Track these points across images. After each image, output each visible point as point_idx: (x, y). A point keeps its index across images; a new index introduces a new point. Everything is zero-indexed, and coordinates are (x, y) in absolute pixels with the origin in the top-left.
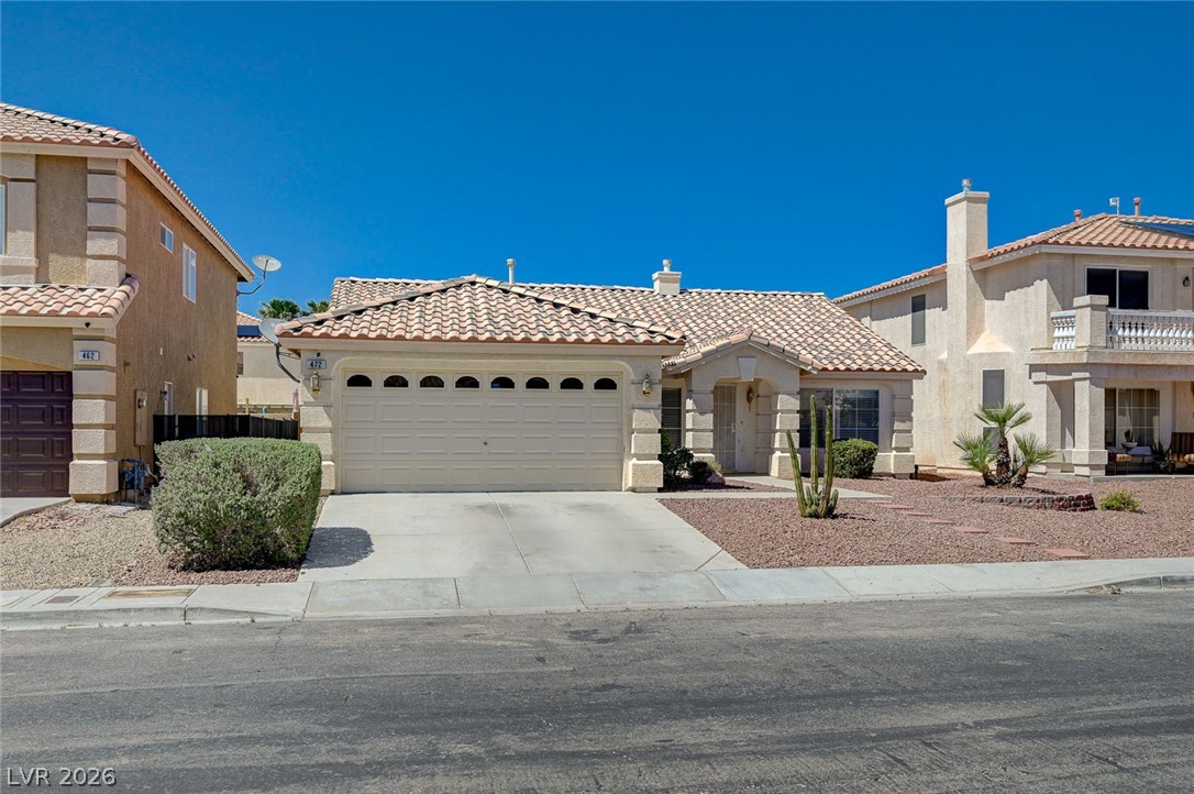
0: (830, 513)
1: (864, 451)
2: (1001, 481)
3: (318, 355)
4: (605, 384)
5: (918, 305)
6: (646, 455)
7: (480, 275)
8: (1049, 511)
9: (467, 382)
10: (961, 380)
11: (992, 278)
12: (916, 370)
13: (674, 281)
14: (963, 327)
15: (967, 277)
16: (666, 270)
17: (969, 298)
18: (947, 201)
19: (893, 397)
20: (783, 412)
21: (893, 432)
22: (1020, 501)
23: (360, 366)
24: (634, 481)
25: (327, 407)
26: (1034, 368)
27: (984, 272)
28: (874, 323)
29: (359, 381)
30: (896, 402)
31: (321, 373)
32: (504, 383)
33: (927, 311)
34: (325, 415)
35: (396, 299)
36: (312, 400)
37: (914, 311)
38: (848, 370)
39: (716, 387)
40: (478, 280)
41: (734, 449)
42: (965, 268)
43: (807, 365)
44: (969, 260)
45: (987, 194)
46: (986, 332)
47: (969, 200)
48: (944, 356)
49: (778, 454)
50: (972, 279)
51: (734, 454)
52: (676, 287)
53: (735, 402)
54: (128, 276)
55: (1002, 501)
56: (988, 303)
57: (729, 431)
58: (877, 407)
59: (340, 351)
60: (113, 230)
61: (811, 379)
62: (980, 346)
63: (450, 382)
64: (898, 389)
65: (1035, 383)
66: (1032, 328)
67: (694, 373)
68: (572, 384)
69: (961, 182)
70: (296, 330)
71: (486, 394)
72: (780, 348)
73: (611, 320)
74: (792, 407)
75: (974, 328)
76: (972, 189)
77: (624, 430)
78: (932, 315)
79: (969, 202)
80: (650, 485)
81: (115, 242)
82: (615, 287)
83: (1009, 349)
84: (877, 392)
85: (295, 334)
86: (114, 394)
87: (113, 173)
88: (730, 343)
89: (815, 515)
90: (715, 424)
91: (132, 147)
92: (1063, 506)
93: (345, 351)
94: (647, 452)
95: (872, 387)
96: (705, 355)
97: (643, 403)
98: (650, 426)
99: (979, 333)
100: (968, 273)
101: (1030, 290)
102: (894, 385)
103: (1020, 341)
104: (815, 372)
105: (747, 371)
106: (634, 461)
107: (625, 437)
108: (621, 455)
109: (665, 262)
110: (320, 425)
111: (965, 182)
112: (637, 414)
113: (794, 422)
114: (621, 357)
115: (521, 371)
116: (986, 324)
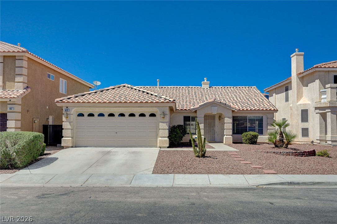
0: (203, 156)
1: (253, 135)
2: (280, 146)
3: (67, 107)
4: (153, 115)
5: (287, 89)
6: (163, 137)
7: (127, 84)
8: (291, 156)
9: (111, 115)
10: (296, 113)
11: (305, 80)
12: (274, 110)
13: (207, 84)
14: (296, 96)
15: (297, 80)
16: (205, 81)
17: (297, 87)
18: (291, 56)
19: (268, 118)
20: (227, 123)
21: (268, 129)
22: (280, 153)
23: (81, 110)
24: (160, 145)
25: (70, 122)
26: (316, 108)
27: (303, 77)
28: (276, 95)
29: (81, 115)
30: (269, 120)
31: (68, 113)
32: (122, 115)
33: (289, 91)
34: (69, 125)
35: (96, 91)
36: (66, 120)
37: (286, 91)
38: (251, 110)
39: (205, 116)
40: (126, 85)
41: (215, 135)
42: (296, 77)
43: (233, 108)
44: (297, 74)
45: (303, 53)
46: (304, 97)
47: (297, 55)
48: (291, 105)
49: (225, 136)
50: (298, 80)
51: (215, 136)
52: (208, 86)
53: (215, 120)
54: (27, 87)
55: (274, 152)
56: (304, 88)
57: (213, 129)
58: (263, 122)
59: (73, 106)
60: (22, 75)
61: (235, 113)
62: (301, 102)
63: (106, 115)
64: (269, 116)
65: (316, 113)
66: (315, 95)
67: (197, 111)
68: (142, 115)
69: (295, 50)
70: (61, 100)
71: (117, 118)
72: (224, 103)
73: (156, 96)
74: (229, 122)
75: (299, 96)
76: (299, 52)
77: (157, 129)
78: (290, 92)
79: (297, 56)
80: (165, 146)
81: (22, 78)
82: (190, 86)
83: (310, 103)
84: (262, 117)
85: (60, 102)
86: (20, 119)
87: (22, 59)
88: (208, 102)
89: (198, 157)
90: (204, 127)
91: (26, 52)
92: (297, 155)
93: (75, 106)
94: (163, 136)
95: (261, 115)
96: (200, 106)
97: (162, 121)
98: (165, 128)
99: (301, 97)
100: (297, 78)
101: (314, 83)
102: (268, 115)
103: (312, 100)
104: (236, 111)
105: (214, 111)
106: (160, 139)
107: (158, 131)
108: (157, 136)
109: (205, 79)
110: (68, 128)
111: (296, 50)
112: (160, 124)
113: (230, 126)
114: (155, 107)
115: (127, 111)
116: (304, 94)
